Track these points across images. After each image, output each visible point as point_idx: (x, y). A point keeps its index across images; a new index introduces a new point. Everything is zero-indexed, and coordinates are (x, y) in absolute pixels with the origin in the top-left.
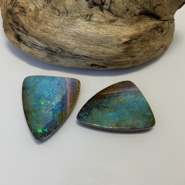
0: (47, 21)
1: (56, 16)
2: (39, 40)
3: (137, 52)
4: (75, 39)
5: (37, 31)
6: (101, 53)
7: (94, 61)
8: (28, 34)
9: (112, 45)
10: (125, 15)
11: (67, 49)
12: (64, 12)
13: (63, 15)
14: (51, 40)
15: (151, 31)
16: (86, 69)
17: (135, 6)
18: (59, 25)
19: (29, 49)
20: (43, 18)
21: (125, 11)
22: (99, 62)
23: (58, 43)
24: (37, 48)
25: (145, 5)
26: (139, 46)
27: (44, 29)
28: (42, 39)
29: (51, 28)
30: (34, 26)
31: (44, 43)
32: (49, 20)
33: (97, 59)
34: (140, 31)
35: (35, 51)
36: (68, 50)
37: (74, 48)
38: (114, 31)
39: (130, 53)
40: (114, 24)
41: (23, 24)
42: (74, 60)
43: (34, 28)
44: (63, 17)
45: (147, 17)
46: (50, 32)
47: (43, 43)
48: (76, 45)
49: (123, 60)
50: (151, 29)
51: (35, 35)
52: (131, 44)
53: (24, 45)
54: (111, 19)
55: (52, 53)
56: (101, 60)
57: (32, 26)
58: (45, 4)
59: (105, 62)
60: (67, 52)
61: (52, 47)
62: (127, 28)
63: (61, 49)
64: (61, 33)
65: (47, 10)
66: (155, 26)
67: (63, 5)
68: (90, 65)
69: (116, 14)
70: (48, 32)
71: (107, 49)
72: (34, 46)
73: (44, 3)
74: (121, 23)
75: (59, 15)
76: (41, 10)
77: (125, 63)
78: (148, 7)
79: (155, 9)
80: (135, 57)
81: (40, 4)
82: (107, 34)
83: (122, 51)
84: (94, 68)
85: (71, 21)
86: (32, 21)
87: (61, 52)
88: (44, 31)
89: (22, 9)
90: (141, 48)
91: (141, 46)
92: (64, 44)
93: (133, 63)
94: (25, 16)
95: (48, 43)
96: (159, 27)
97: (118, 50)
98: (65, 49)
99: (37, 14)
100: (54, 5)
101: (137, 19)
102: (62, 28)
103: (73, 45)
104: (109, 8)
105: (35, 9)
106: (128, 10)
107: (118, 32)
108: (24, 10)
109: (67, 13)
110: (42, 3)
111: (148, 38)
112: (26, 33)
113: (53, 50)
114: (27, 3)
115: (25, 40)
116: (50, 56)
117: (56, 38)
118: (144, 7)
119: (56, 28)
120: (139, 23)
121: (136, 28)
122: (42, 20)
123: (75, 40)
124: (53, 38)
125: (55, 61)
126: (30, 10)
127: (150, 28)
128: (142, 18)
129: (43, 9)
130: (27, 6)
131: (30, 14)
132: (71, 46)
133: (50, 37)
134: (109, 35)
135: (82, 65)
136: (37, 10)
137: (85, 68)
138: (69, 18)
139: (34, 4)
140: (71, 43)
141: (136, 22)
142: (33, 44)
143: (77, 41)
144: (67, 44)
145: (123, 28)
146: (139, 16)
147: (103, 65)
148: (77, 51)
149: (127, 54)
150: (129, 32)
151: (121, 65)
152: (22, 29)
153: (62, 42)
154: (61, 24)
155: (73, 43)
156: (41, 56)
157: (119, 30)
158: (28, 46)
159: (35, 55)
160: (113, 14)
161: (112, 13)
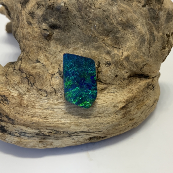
0: (34, 104)
1: (44, 97)
2: (28, 127)
3: (134, 114)
4: (69, 116)
5: (25, 117)
6: (99, 124)
7: (92, 135)
8: (15, 122)
9: (109, 114)
10: (115, 81)
11: (62, 128)
12: (52, 92)
13: (51, 95)
14: (43, 123)
15: (143, 91)
16: (84, 144)
17: (123, 71)
18: (49, 106)
19: (16, 138)
20: (29, 103)
21: (114, 78)
22: (98, 134)
23: (50, 125)
24: (26, 136)
25: (132, 68)
26: (136, 107)
27: (32, 113)
28: (31, 124)
29: (40, 111)
30: (21, 113)
31: (35, 129)
32: (37, 103)
33: (96, 132)
34: (133, 93)
35: (24, 140)
36: (64, 129)
37: (70, 125)
38: (108, 99)
39: (128, 117)
40: (106, 92)
41: (7, 114)
42: (71, 138)
43: (21, 114)
44: (51, 97)
45: (136, 78)
46: (39, 115)
47: (33, 128)
48: (71, 122)
49: (122, 126)
50: (144, 89)
51: (23, 122)
52: (127, 108)
53: (10, 136)
54: (101, 88)
55: (45, 137)
56: (100, 131)
57: (18, 113)
58: (30, 88)
59: (104, 132)
60: (62, 132)
61: (44, 131)
62: (120, 93)
63: (55, 130)
64: (52, 113)
65: (32, 93)
66: (146, 85)
67: (49, 85)
68: (88, 139)
69: (105, 82)
70: (37, 116)
71: (104, 118)
72: (23, 134)
73: (28, 86)
74: (112, 90)
75: (47, 95)
76: (25, 94)
77: (125, 128)
78: (135, 69)
79: (143, 69)
80: (133, 119)
81: (23, 89)
82: (102, 104)
83: (121, 117)
84: (93, 141)
85: (61, 99)
86: (17, 108)
87: (55, 134)
88: (32, 116)
89: (4, 97)
90: (138, 109)
91: (137, 107)
92: (58, 125)
93: (133, 126)
94: (8, 104)
95: (40, 127)
96: (150, 85)
97: (116, 117)
98: (60, 130)
99: (22, 99)
100: (39, 87)
101: (127, 82)
102: (52, 108)
103: (68, 123)
104: (97, 77)
105: (18, 95)
106: (116, 76)
107: (112, 99)
108: (5, 98)
109: (56, 92)
110: (26, 87)
111: (142, 97)
112: (11, 122)
113: (46, 134)
114: (8, 90)
115: (11, 130)
116: (42, 141)
117: (47, 120)
118: (131, 69)
119: (46, 110)
120: (131, 86)
121: (129, 91)
122: (28, 105)
123: (69, 118)
124: (44, 120)
125: (48, 145)
126: (13, 97)
127: (142, 88)
128: (132, 81)
129: (27, 93)
130: (9, 94)
131: (13, 101)
132: (66, 124)
133: (41, 120)
134: (104, 104)
135: (79, 142)
136: (21, 95)
137: (82, 144)
138: (58, 97)
139: (16, 90)
140: (65, 122)
141: (126, 85)
142: (21, 132)
143: (71, 118)
144: (61, 124)
145: (116, 94)
146: (128, 79)
147: (103, 135)
148: (73, 128)
149: (126, 118)
150: (122, 96)
151: (121, 131)
152: (6, 119)
153: (55, 122)
154: (51, 104)
155: (67, 122)
156: (32, 144)
157: (112, 97)
158: (15, 136)
159: (25, 144)
160: (103, 83)
161: (101, 82)
